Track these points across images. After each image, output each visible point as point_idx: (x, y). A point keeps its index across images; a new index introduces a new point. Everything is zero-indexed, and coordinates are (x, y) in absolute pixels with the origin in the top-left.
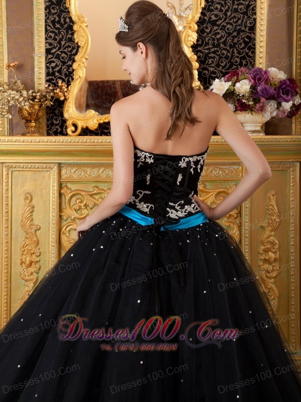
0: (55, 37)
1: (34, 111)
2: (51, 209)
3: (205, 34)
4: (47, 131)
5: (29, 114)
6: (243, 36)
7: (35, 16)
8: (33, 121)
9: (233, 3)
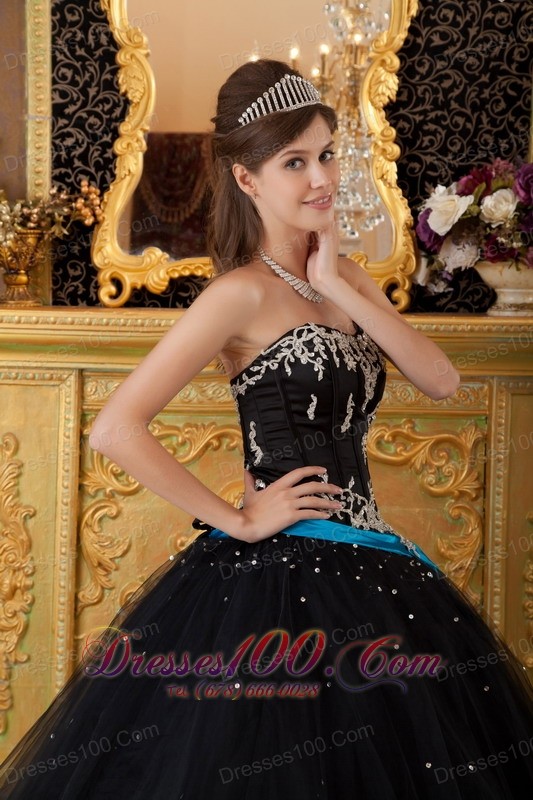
0: (73, 77)
1: (24, 249)
2: (61, 472)
3: (417, 78)
4: (54, 292)
5: (15, 255)
6: (504, 84)
7: (29, 27)
8: (23, 272)
9: (484, 7)
